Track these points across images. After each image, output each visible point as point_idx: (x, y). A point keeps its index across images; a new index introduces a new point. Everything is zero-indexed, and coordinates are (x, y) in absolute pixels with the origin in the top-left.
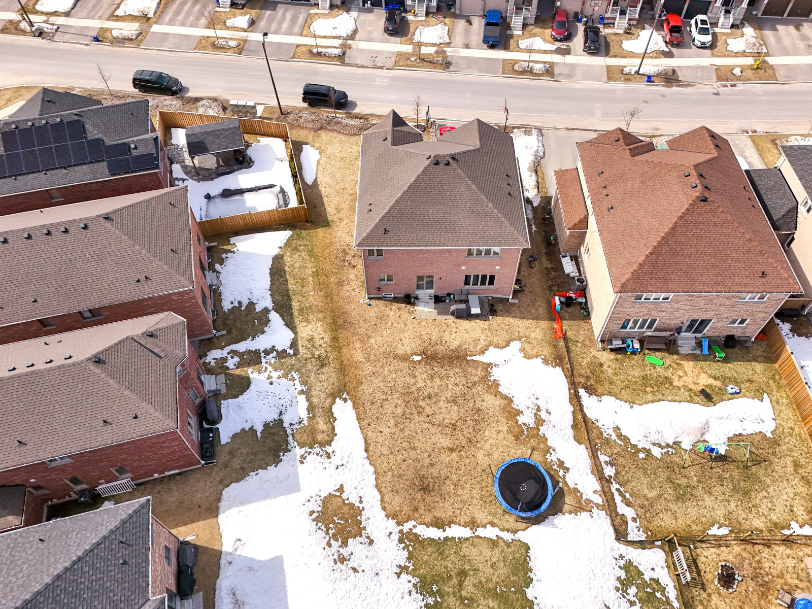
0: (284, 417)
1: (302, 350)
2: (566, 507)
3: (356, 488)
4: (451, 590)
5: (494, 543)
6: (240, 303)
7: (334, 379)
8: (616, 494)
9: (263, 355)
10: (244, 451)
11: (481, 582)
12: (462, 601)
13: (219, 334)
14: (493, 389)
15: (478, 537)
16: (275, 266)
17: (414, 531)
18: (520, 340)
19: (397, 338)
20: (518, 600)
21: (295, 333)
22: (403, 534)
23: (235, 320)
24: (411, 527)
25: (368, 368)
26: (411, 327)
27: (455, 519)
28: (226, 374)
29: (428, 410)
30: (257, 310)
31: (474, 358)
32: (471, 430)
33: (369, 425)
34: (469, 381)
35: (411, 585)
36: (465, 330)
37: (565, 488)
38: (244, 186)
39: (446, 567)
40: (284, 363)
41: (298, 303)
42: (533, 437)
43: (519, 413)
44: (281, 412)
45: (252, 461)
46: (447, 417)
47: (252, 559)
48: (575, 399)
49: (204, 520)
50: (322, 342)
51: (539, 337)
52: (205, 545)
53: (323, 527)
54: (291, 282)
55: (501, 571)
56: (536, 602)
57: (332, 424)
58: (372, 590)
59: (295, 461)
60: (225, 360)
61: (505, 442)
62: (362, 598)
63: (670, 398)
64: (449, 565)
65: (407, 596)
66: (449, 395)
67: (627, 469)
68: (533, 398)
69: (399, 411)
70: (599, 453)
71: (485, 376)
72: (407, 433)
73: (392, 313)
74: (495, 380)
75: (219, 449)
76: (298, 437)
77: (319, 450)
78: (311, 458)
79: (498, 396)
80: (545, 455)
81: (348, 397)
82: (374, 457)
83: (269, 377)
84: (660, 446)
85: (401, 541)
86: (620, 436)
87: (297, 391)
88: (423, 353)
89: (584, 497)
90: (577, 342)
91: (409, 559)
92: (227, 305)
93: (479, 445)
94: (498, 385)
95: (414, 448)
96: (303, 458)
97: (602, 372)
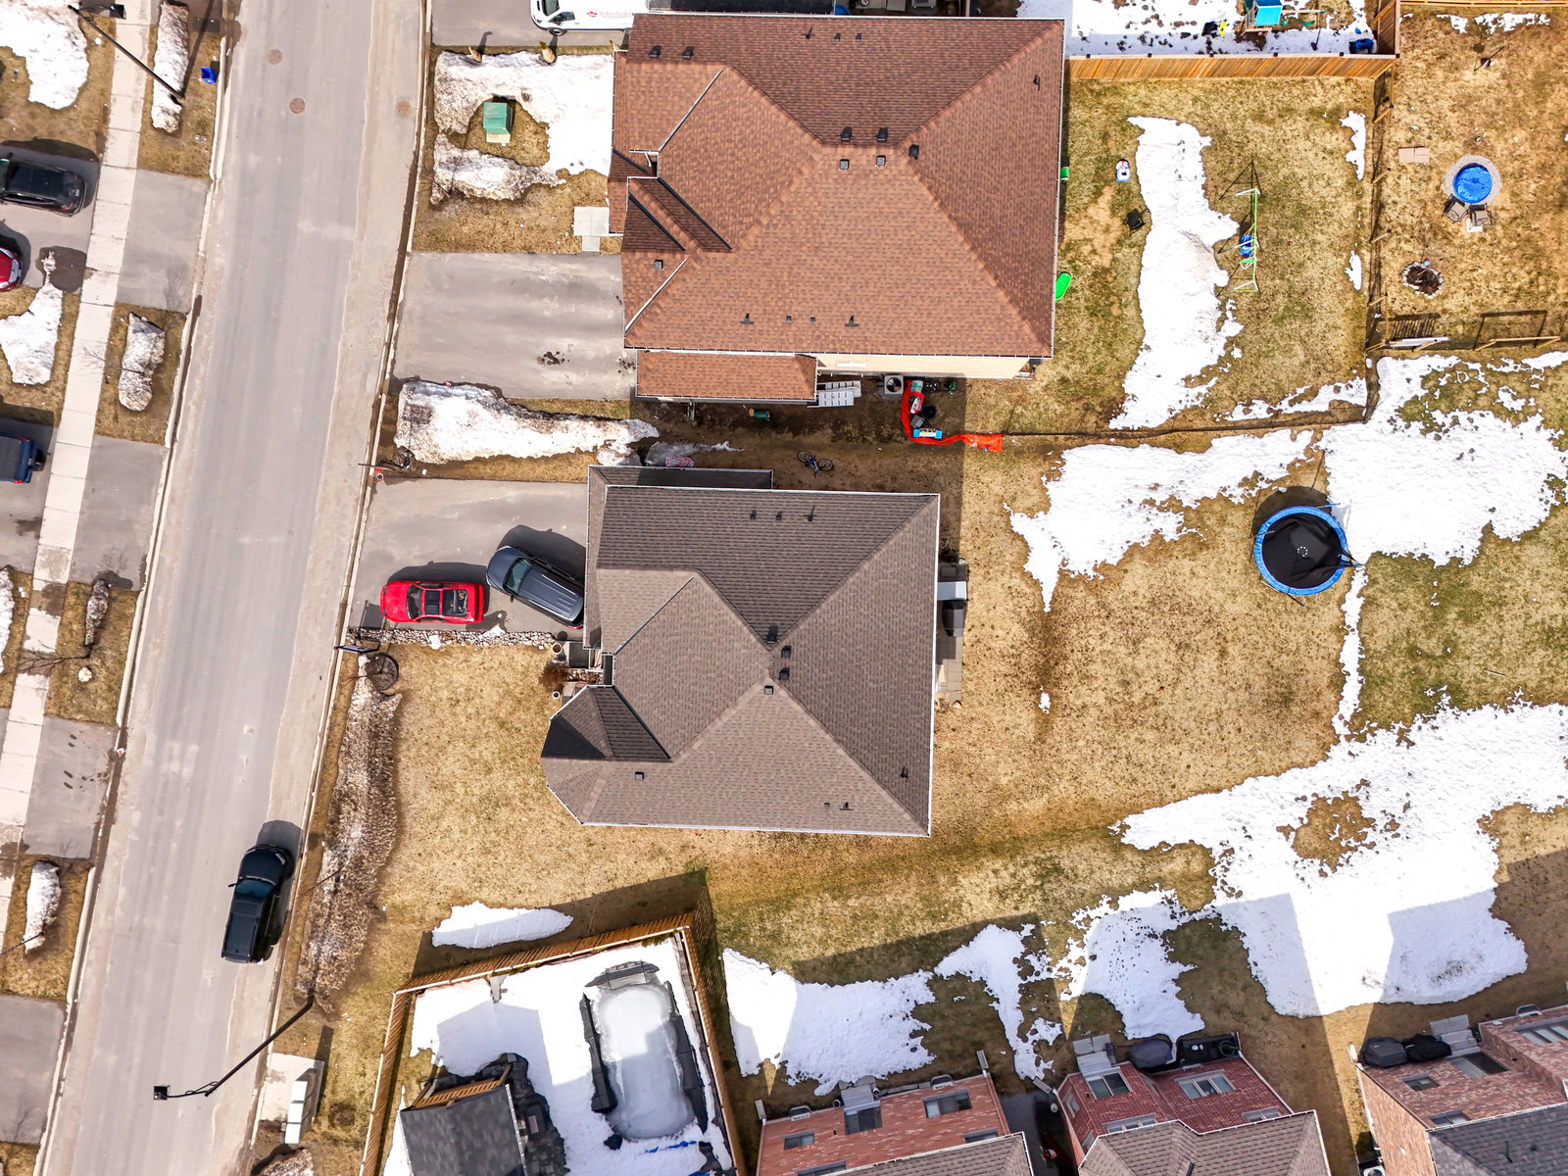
0: (1160, 929)
1: (1026, 909)
2: (1318, 487)
3: (1282, 807)
4: (1434, 670)
5: (1369, 604)
6: (914, 1035)
7: (1084, 848)
8: (1297, 408)
9: (1032, 979)
10: (1216, 989)
11: (1425, 628)
12: (1449, 655)
13: (984, 1064)
14: (1114, 575)
15: (1360, 624)
16: (823, 976)
17: (1348, 719)
18: (1009, 514)
19: (1003, 737)
20: (1449, 579)
21: (985, 924)
22: (1352, 736)
23: (952, 1039)
24: (1341, 723)
25: (1063, 789)
26: (981, 709)
27: (1333, 657)
28: (1073, 1038)
29: (1151, 687)
30: (932, 999)
31: (1047, 598)
32: (1188, 619)
33: (1174, 787)
34: (1096, 613)
35: (1424, 727)
36: (988, 611)
37: (1288, 483)
38: (584, 1065)
39: (1403, 675)
40: (1051, 939)
41: (918, 923)
42: (1201, 519)
43: (1157, 536)
44: (1150, 936)
45: (1233, 975)
46: (1164, 656)
47: (1392, 956)
48: (1128, 438)
49: (1325, 1036)
50: (1003, 873)
51: (1000, 478)
52: (1365, 1029)
53: (1346, 856)
54: (865, 942)
55: (1411, 596)
56: (1452, 554)
57: (1174, 848)
58: (1433, 782)
59: (1236, 905)
60: (1040, 1046)
61: (1212, 566)
62: (1444, 795)
63: (1133, 281)
64: (1399, 670)
65: (1438, 733)
66: (1122, 649)
67: (1258, 382)
68: (1129, 508)
69: (1150, 736)
70: (1229, 419)
71: (1087, 585)
72: (1193, 724)
73: (947, 744)
74: (1095, 569)
75: (1212, 1032)
76: (1196, 903)
77: (1218, 868)
78: (1232, 879)
79: (1127, 567)
80: (1233, 506)
81: (1119, 823)
82: (1231, 778)
83: (1081, 962)
84: (1222, 320)
85: (1362, 739)
86: (1200, 381)
87: (1111, 912)
88: (1036, 690)
89: (1302, 457)
90: (1012, 412)
91: (1389, 728)
92: (922, 1058)
93: (1216, 609)
94: (1104, 564)
95: (1219, 714)
96: (1232, 893)
97: (1078, 382)
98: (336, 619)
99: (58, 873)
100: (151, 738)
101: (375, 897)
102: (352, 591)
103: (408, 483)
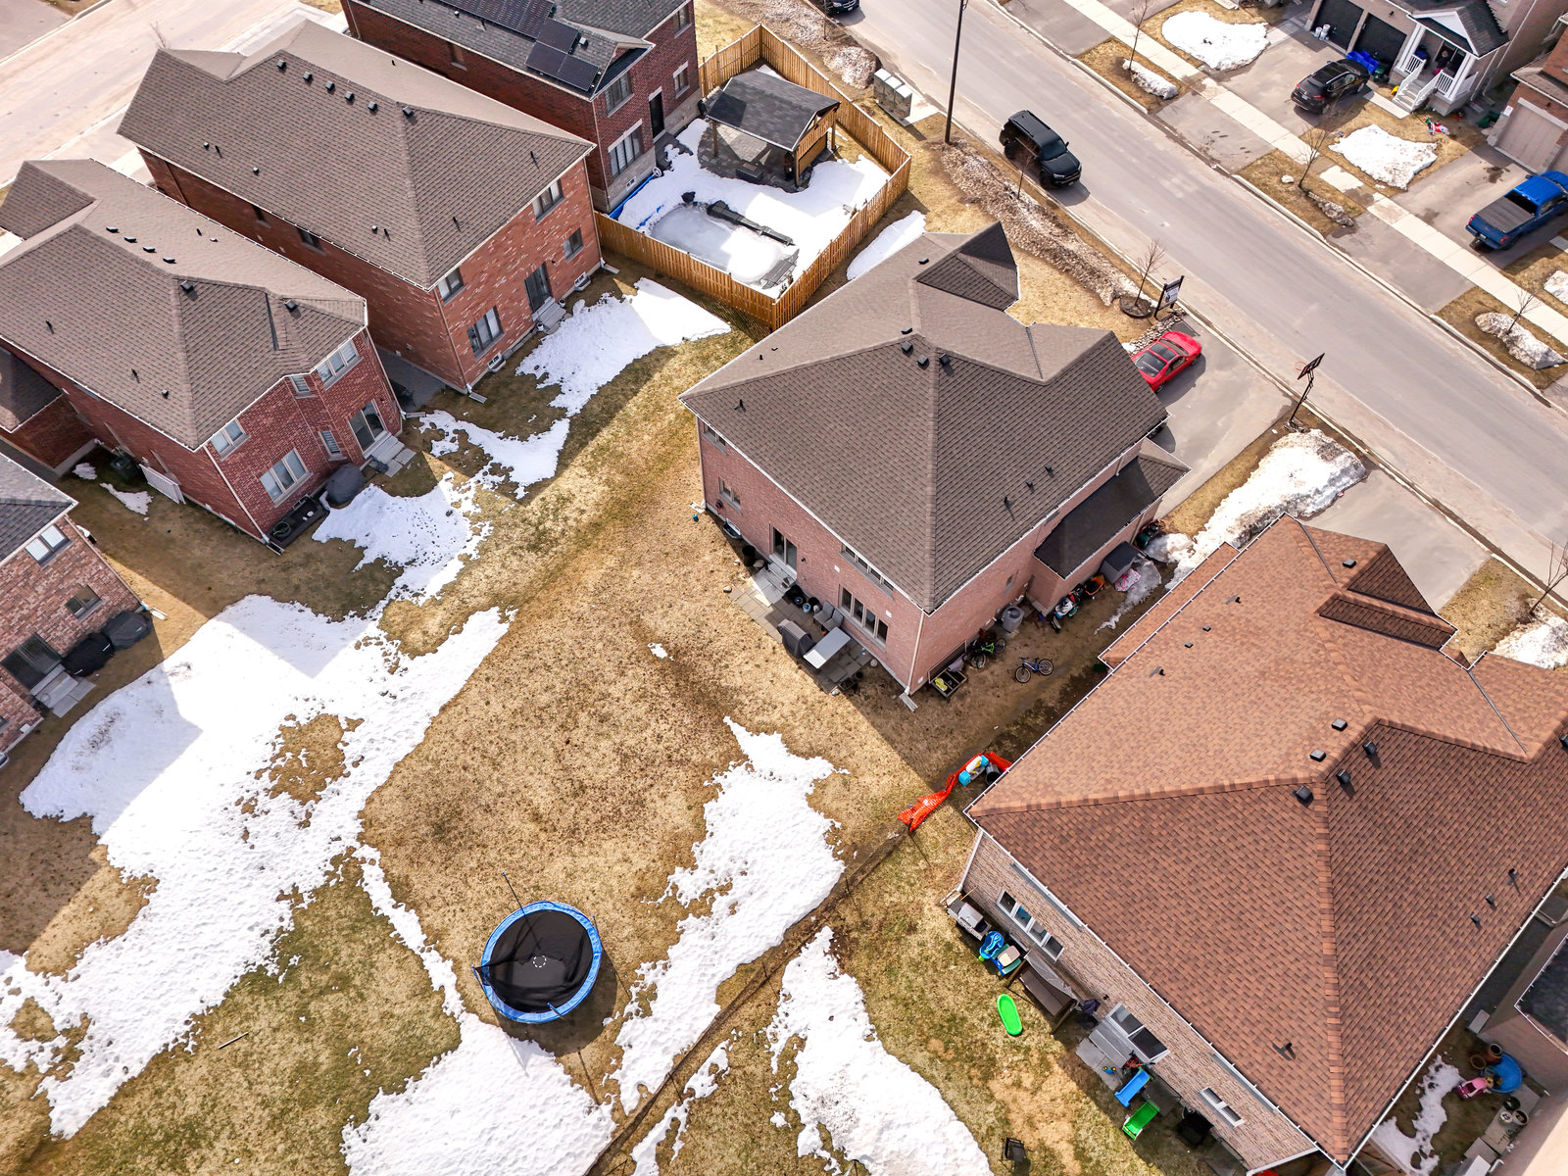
0: (409, 572)
1: (535, 504)
2: (573, 1058)
3: (372, 741)
4: (306, 985)
5: (425, 988)
6: (546, 376)
7: (523, 580)
8: (665, 1124)
9: (486, 468)
10: (323, 569)
11: (346, 1017)
12: (299, 1014)
13: (475, 396)
14: (698, 795)
15: (420, 962)
16: (647, 360)
17: (364, 867)
18: (836, 767)
19: (668, 599)
20: (355, 1092)
21: (558, 473)
22: (348, 855)
23: (513, 393)
24: (368, 857)
25: (582, 604)
26: (706, 602)
27: (424, 907)
28: (420, 456)
29: (577, 736)
30: (552, 404)
31: (735, 728)
32: (594, 818)
33: (487, 679)
34: (682, 751)
35: (278, 924)
36: (774, 675)
37: (607, 1033)
38: (751, 214)
39: (337, 952)
40: (495, 500)
41: (610, 437)
42: (662, 917)
43: (690, 864)
44: (414, 561)
45: (316, 589)
46: (590, 769)
47: (174, 703)
48: (800, 934)
49: (195, 608)
50: (575, 515)
51: (875, 791)
52: (160, 638)
53: (278, 747)
54: (639, 399)
55: (385, 1034)
56: (371, 1121)
57: (447, 634)
58: (232, 879)
59: (353, 636)
60: (441, 435)
61: (614, 882)
62: (211, 876)
63: (951, 1095)
64: (344, 953)
65: (257, 931)
66: (632, 742)
67: (730, 1111)
68: (739, 865)
69: (544, 699)
70: (723, 1044)
71: (713, 767)
72: (513, 737)
73: (707, 558)
74: (719, 785)
75: (303, 539)
76: (394, 609)
77: (393, 649)
78: (374, 651)
79: (692, 813)
80: (643, 959)
81: (512, 619)
82: (439, 727)
83: (457, 504)
84: (827, 1142)
85: (336, 861)
86: (788, 1056)
87: (462, 552)
88: (676, 652)
89: (616, 1075)
90: (926, 857)
91: (316, 892)
92: (527, 367)
93: (576, 849)
94: (715, 797)
95: (496, 766)
96: (367, 642)
97: (898, 940)
98: (1201, 312)
99: (1162, 97)
100: (1208, 183)
101: (980, 207)
102: (1217, 335)
103: (1275, 417)
